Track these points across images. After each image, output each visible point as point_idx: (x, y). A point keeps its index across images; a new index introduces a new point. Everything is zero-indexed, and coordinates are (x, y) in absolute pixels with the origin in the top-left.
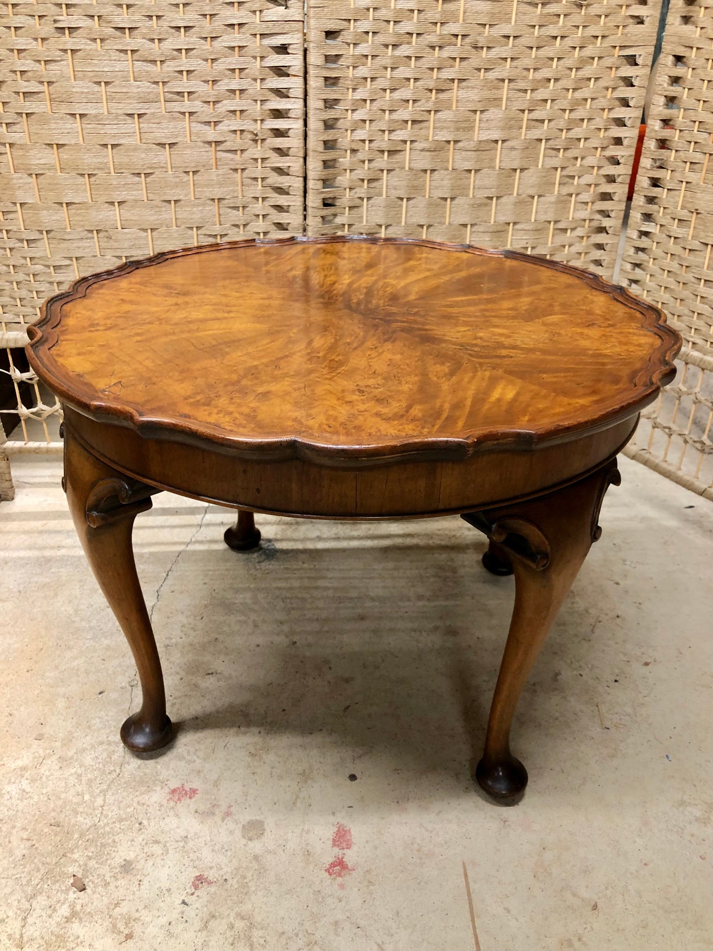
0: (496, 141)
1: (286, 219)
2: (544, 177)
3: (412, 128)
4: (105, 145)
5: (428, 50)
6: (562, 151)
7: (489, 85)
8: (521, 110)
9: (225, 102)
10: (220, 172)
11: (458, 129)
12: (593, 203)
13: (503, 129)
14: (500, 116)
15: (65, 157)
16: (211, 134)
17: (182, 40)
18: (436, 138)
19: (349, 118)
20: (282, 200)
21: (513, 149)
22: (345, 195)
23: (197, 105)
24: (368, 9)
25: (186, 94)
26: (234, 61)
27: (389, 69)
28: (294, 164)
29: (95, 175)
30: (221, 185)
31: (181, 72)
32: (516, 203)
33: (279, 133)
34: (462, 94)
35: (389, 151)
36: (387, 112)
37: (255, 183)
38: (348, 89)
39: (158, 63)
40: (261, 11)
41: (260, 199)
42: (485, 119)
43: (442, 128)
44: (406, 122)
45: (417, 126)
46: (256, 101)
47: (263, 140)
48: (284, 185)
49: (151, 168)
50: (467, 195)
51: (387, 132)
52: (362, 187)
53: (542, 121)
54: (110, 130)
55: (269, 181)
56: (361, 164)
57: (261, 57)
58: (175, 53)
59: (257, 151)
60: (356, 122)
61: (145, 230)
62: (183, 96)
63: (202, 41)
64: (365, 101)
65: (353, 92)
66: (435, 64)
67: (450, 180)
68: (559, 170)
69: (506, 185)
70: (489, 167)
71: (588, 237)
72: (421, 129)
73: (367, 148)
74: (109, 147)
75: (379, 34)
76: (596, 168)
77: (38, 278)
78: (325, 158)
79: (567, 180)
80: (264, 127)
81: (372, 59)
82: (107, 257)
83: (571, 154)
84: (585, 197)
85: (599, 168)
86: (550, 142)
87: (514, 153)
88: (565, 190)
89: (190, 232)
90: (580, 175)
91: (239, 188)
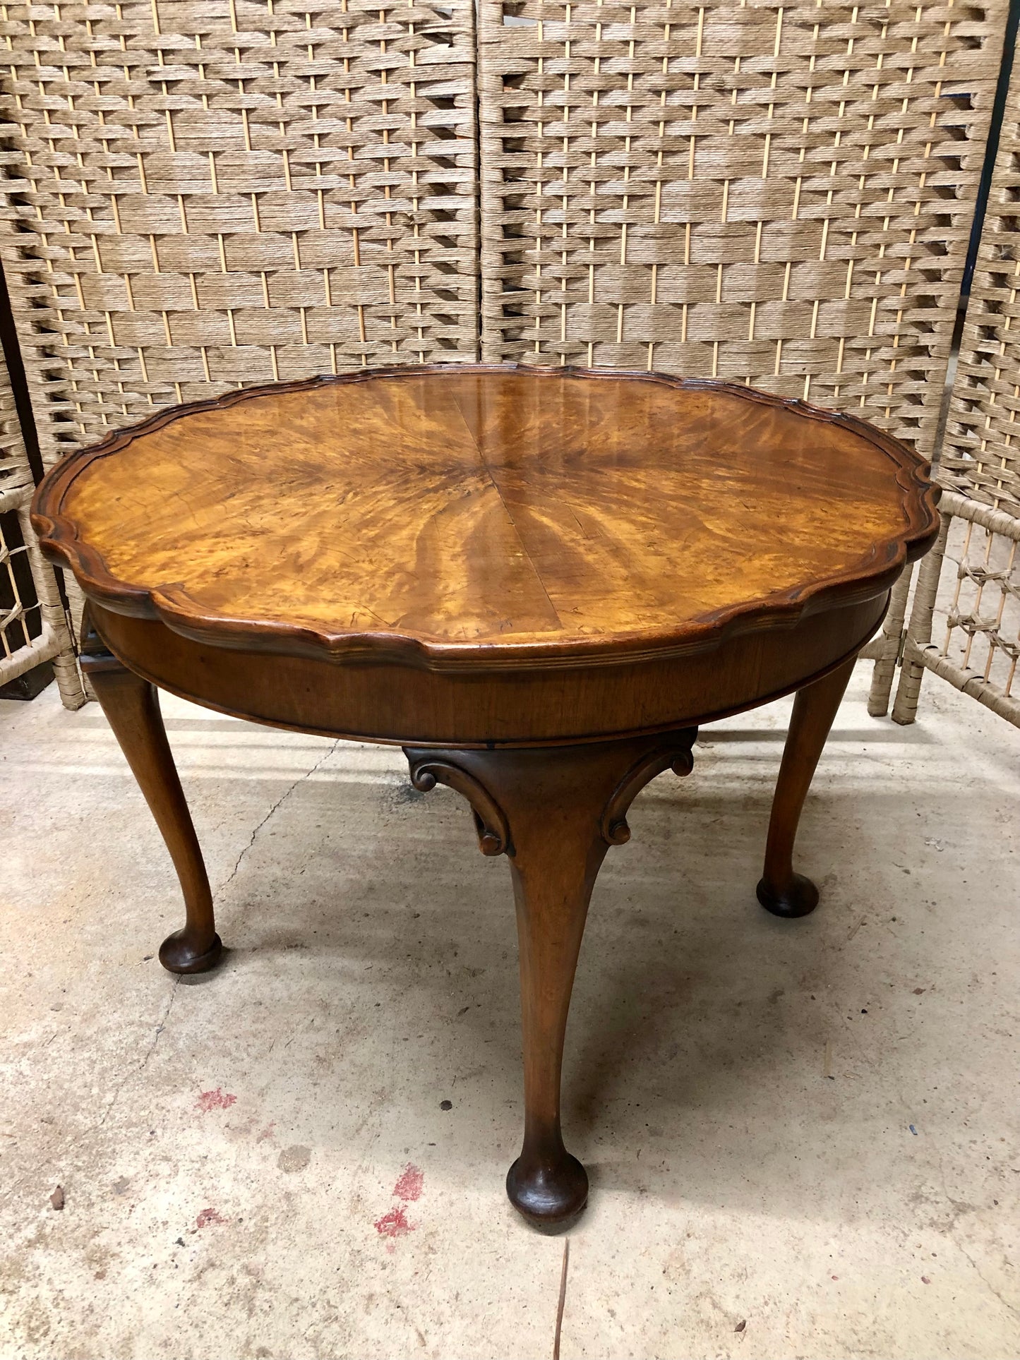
0: (755, 223)
1: (454, 333)
2: (828, 274)
3: (628, 207)
4: (215, 235)
5: (650, 96)
6: (855, 235)
7: (741, 143)
8: (790, 178)
9: (369, 175)
10: (364, 269)
11: (696, 207)
12: (904, 311)
13: (763, 205)
14: (760, 187)
15: (165, 251)
16: (352, 218)
17: (312, 95)
18: (664, 220)
19: (539, 194)
20: (448, 308)
21: (779, 233)
22: (535, 301)
23: (332, 181)
24: (563, 43)
25: (318, 166)
26: (383, 119)
27: (594, 125)
28: (464, 258)
29: (203, 274)
30: (365, 286)
31: (311, 136)
32: (786, 311)
33: (444, 216)
34: (702, 156)
35: (596, 239)
36: (593, 185)
37: (412, 284)
38: (536, 153)
39: (282, 125)
40: (416, 51)
41: (419, 307)
42: (737, 192)
43: (673, 206)
44: (621, 197)
45: (636, 203)
46: (411, 172)
47: (421, 226)
48: (452, 287)
49: (273, 265)
50: (713, 300)
51: (592, 213)
52: (559, 288)
53: (825, 193)
54: (222, 215)
55: (431, 281)
56: (557, 257)
57: (416, 113)
58: (303, 111)
59: (414, 241)
60: (548, 199)
61: (267, 348)
62: (315, 169)
63: (339, 95)
64: (561, 169)
65: (543, 157)
66: (661, 115)
67: (685, 278)
68: (851, 263)
69: (770, 286)
70: (744, 261)
71: (898, 361)
72: (643, 207)
73: (564, 235)
74: (220, 237)
75: (579, 78)
76: (908, 261)
77: (132, 410)
78: (504, 249)
79: (864, 277)
80: (421, 207)
81: (570, 112)
82: (219, 383)
83: (867, 240)
84: (892, 302)
85: (914, 259)
86: (836, 224)
87: (781, 239)
88: (860, 293)
89: (325, 350)
90: (884, 270)
91: (390, 290)
